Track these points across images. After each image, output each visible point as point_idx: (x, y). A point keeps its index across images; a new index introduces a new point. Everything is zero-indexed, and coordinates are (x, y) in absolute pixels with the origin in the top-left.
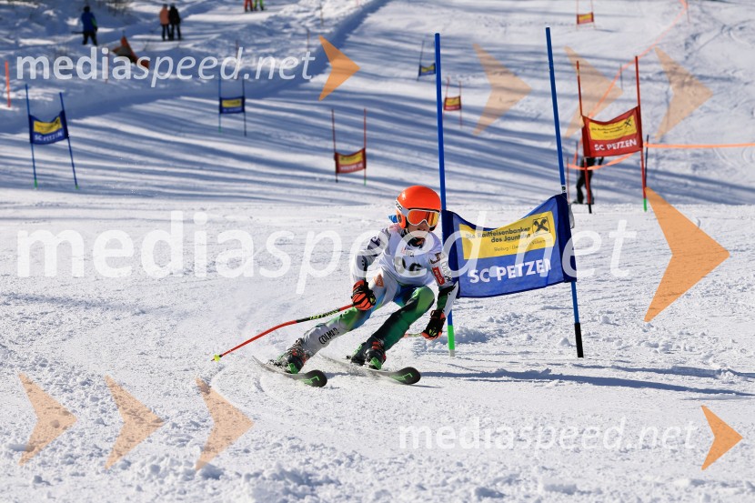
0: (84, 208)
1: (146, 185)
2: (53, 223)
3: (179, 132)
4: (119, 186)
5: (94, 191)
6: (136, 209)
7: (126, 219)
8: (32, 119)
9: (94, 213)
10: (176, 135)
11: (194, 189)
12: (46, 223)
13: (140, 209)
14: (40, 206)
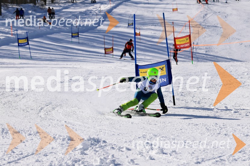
0: (33, 64)
1: (51, 57)
2: (25, 68)
3: (60, 43)
4: (43, 58)
5: (36, 59)
6: (48, 64)
7: (45, 67)
8: (18, 39)
9: (36, 66)
10: (60, 44)
11: (64, 59)
12: (23, 69)
13: (49, 64)
14: (21, 64)
